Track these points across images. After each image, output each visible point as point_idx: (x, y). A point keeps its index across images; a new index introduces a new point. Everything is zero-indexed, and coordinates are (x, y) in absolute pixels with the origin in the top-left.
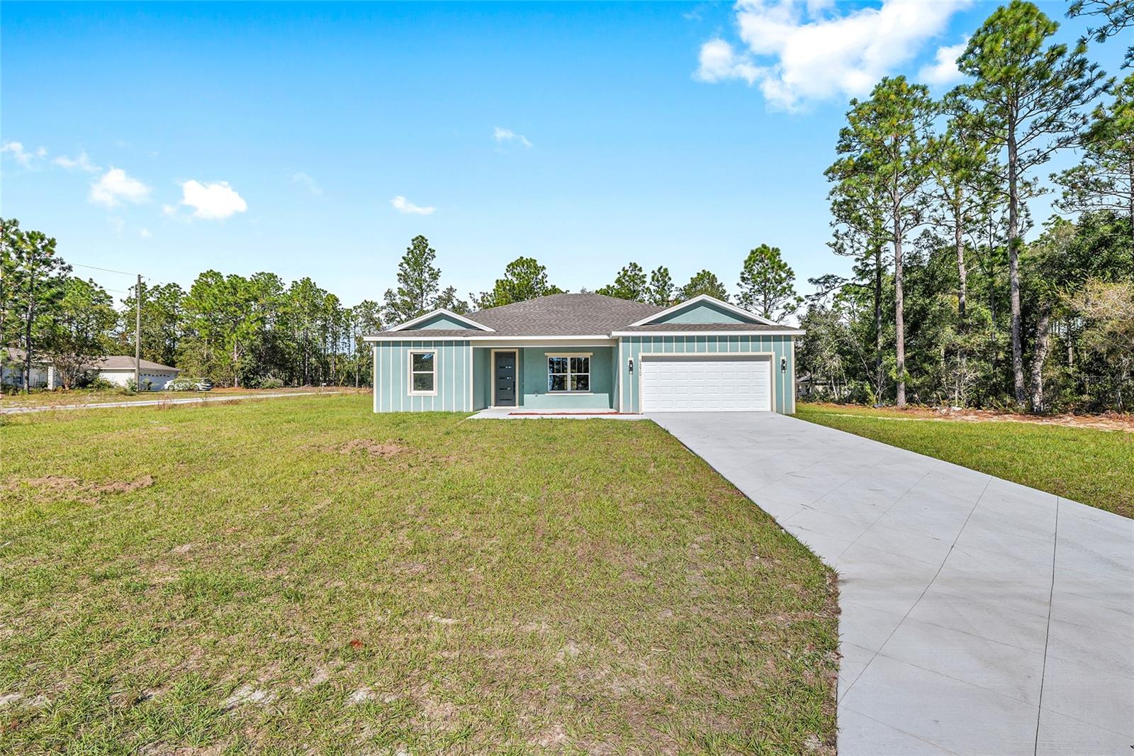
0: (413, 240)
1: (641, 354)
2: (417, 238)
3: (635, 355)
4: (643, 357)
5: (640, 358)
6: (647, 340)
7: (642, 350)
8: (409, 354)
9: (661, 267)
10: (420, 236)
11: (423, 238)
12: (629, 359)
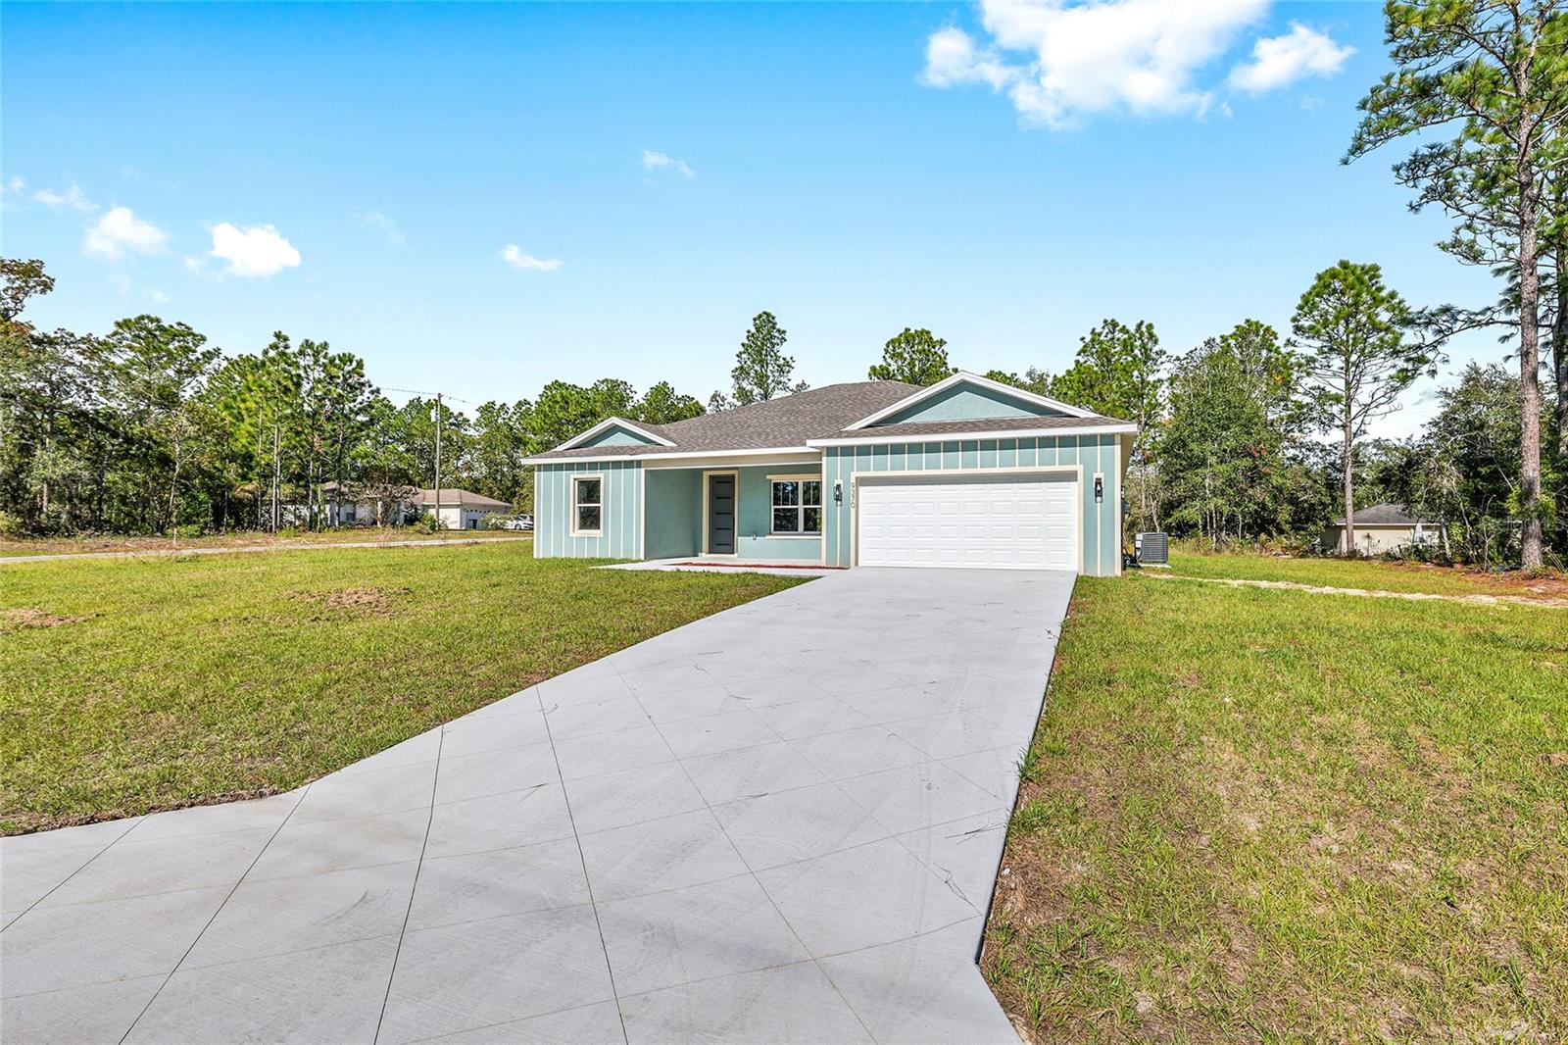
0: (755, 320)
1: (854, 475)
2: (760, 316)
3: (846, 476)
4: (857, 478)
5: (853, 481)
6: (864, 451)
7: (858, 468)
8: (572, 480)
9: (1142, 323)
10: (765, 313)
11: (768, 315)
12: (837, 482)
